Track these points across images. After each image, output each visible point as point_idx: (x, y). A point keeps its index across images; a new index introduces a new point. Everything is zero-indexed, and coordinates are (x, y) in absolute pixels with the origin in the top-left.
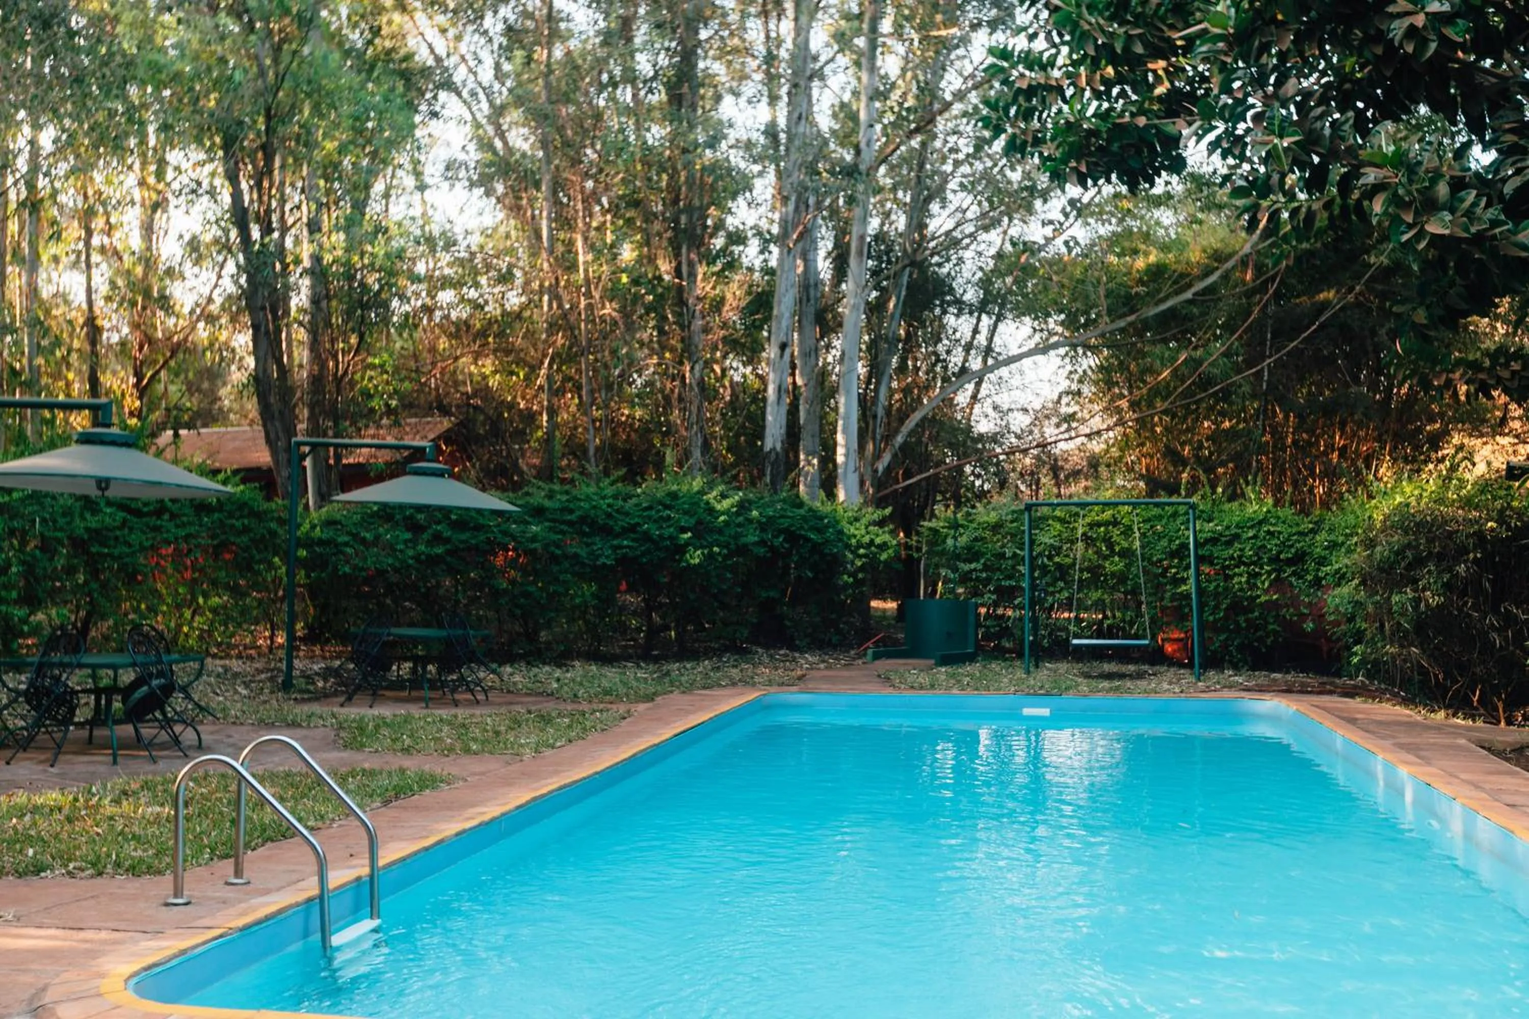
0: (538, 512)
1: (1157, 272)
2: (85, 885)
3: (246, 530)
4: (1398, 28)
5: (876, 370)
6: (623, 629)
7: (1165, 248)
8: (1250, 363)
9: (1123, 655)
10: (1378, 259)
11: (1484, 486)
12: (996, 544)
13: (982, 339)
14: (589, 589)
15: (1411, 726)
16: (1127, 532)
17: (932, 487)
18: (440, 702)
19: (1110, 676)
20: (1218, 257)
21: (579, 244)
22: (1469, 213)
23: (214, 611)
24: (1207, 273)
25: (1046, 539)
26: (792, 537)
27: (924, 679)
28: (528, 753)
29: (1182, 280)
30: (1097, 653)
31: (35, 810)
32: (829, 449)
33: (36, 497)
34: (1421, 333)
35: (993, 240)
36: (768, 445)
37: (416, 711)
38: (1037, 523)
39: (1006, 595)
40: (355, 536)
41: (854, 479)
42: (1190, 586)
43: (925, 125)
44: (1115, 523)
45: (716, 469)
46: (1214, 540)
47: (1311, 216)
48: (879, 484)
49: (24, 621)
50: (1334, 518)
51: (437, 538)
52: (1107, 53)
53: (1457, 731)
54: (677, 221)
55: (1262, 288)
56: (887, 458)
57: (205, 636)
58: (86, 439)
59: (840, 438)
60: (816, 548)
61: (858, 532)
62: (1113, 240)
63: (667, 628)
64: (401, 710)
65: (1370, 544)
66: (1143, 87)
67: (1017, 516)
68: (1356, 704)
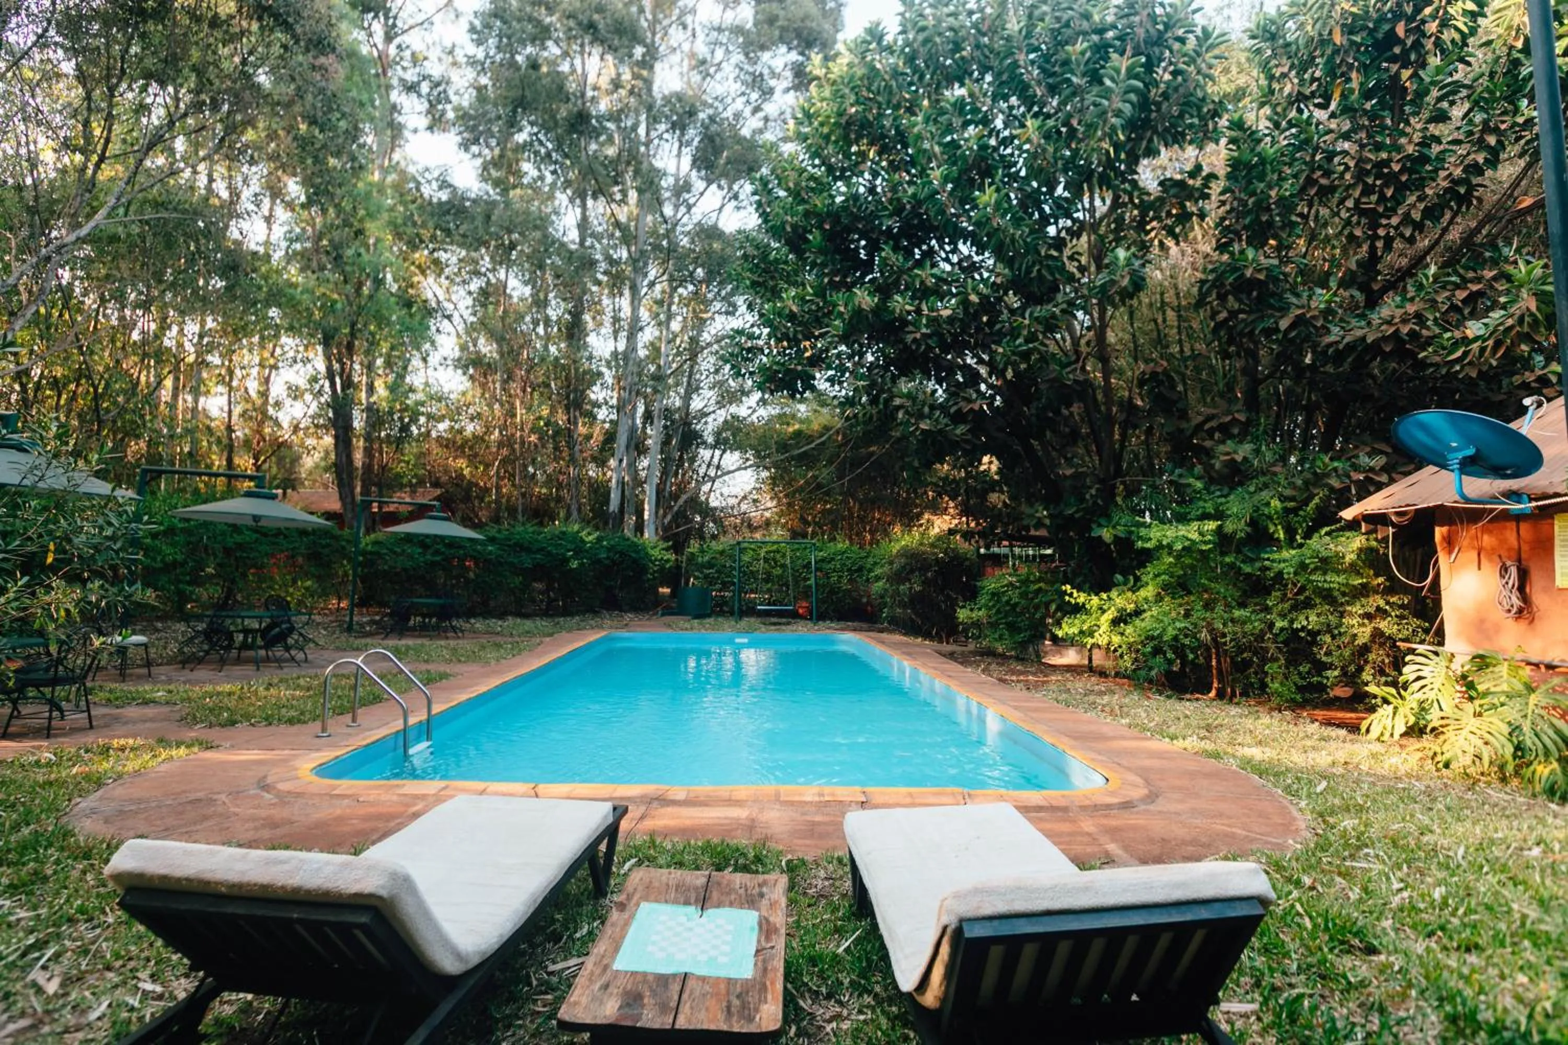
0: (492, 540)
1: (798, 434)
2: (262, 730)
3: (328, 545)
4: (909, 338)
5: (665, 473)
6: (533, 601)
7: (801, 422)
8: (840, 479)
9: (780, 614)
10: (896, 434)
11: (939, 538)
12: (722, 560)
13: (716, 460)
14: (518, 580)
15: (908, 644)
16: (784, 556)
17: (688, 534)
18: (439, 637)
19: (775, 624)
20: (827, 428)
21: (518, 403)
22: (937, 420)
23: (307, 589)
24: (822, 435)
25: (746, 558)
26: (622, 553)
27: (687, 625)
28: (493, 662)
29: (810, 438)
30: (767, 613)
31: (219, 694)
32: (640, 513)
33: (206, 524)
34: (916, 470)
35: (721, 416)
36: (611, 509)
37: (426, 642)
38: (743, 551)
39: (725, 586)
40: (391, 550)
41: (652, 527)
42: (812, 581)
43: (693, 357)
44: (778, 551)
45: (586, 522)
46: (823, 560)
47: (871, 417)
48: (666, 529)
49: (192, 593)
50: (876, 551)
51: (437, 552)
52: (786, 337)
53: (926, 646)
54: (568, 397)
55: (845, 444)
56: (669, 517)
57: (300, 603)
58: (249, 494)
59: (646, 507)
60: (635, 561)
61: (655, 553)
62: (781, 416)
63: (557, 600)
64: (419, 641)
65: (891, 563)
66: (800, 352)
67: (732, 547)
68: (884, 635)
